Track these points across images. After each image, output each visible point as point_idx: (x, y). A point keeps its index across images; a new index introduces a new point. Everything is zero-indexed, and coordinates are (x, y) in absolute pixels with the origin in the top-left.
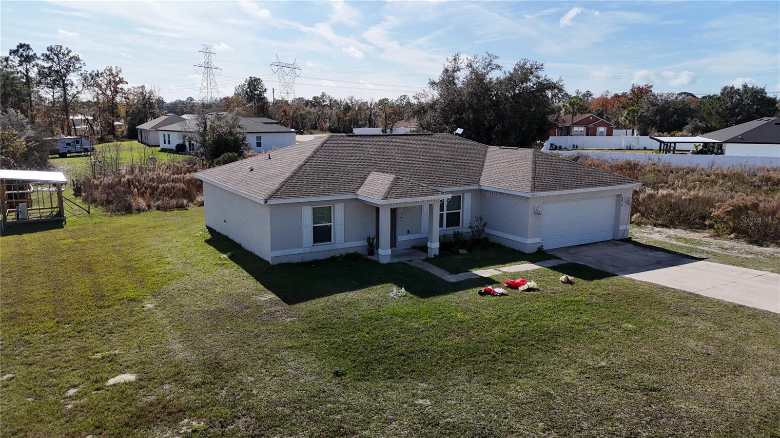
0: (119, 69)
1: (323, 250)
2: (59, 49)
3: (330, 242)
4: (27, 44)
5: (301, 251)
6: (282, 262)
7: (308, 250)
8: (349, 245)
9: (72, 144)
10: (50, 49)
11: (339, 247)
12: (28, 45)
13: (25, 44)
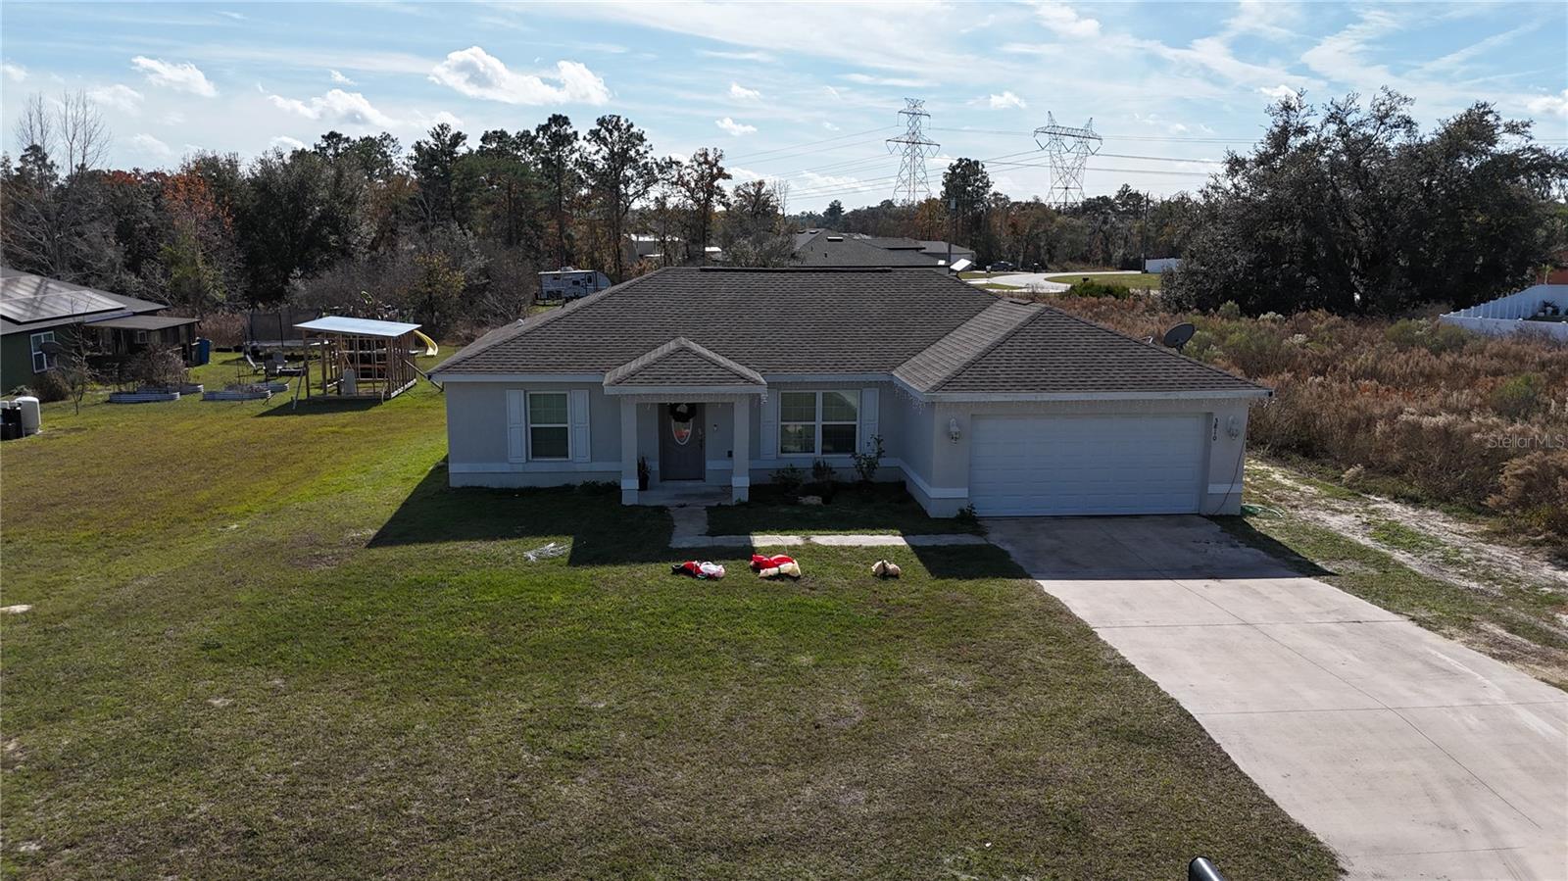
0: (718, 153)
1: (548, 472)
2: (615, 119)
3: (565, 459)
4: (564, 115)
5: (506, 468)
6: (469, 485)
7: (519, 468)
8: (598, 466)
9: (581, 282)
10: (601, 122)
11: (579, 468)
12: (566, 118)
13: (561, 116)
